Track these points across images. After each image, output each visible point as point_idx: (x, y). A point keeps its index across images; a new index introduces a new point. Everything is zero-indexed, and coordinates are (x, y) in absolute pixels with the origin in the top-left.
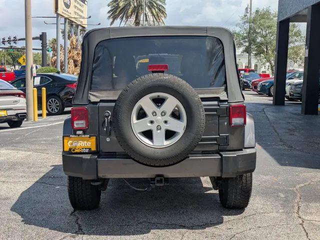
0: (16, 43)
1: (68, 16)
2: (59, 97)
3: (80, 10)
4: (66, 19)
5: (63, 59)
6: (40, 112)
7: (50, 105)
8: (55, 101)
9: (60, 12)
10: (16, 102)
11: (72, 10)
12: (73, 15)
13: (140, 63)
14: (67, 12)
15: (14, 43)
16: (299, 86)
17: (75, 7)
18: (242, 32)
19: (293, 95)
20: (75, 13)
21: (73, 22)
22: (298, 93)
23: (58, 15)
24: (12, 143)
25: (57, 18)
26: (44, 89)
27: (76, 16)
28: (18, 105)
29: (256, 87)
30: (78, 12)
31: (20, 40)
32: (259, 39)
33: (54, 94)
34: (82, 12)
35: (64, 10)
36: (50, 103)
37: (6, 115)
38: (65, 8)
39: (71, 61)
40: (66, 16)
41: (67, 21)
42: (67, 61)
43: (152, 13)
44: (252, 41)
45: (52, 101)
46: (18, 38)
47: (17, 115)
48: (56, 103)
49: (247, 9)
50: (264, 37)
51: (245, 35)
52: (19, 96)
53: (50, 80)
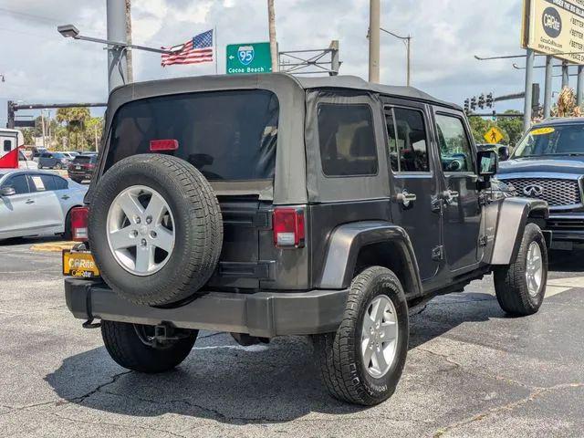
0: (490, 105)
1: (555, 51)
4: (549, 56)
9: (532, 45)
12: (567, 49)
14: (552, 43)
17: (574, 32)
21: (567, 61)
23: (530, 51)
25: (528, 56)
27: (576, 50)
30: (581, 41)
35: (543, 41)
38: (547, 38)
40: (550, 52)
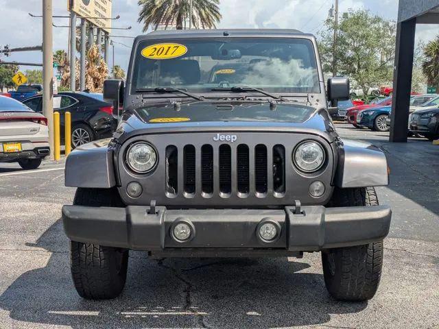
0: (7, 55)
1: (87, 15)
2: (89, 125)
3: (102, 8)
4: (83, 19)
5: (78, 76)
6: (63, 148)
7: (76, 138)
8: (83, 131)
9: (76, 9)
10: (34, 130)
11: (91, 7)
12: (93, 15)
13: (217, 74)
14: (85, 9)
15: (5, 54)
16: (426, 116)
17: (96, 3)
18: (325, 43)
19: (416, 128)
20: (96, 12)
21: (92, 24)
22: (424, 126)
23: (73, 13)
24: (37, 191)
25: (72, 17)
26: (68, 114)
28: (37, 136)
29: (353, 118)
30: (100, 11)
31: (13, 50)
32: (350, 53)
33: (82, 122)
34: (105, 11)
35: (81, 7)
36: (76, 134)
37: (20, 150)
38: (83, 5)
39: (90, 79)
40: (84, 16)
41: (86, 23)
42: (84, 79)
43: (200, 14)
44: (339, 56)
45: (79, 131)
46: (10, 48)
47: (35, 150)
48: (85, 135)
49: (331, 11)
50: (356, 50)
51: (329, 46)
52: (39, 122)
53: (75, 101)
